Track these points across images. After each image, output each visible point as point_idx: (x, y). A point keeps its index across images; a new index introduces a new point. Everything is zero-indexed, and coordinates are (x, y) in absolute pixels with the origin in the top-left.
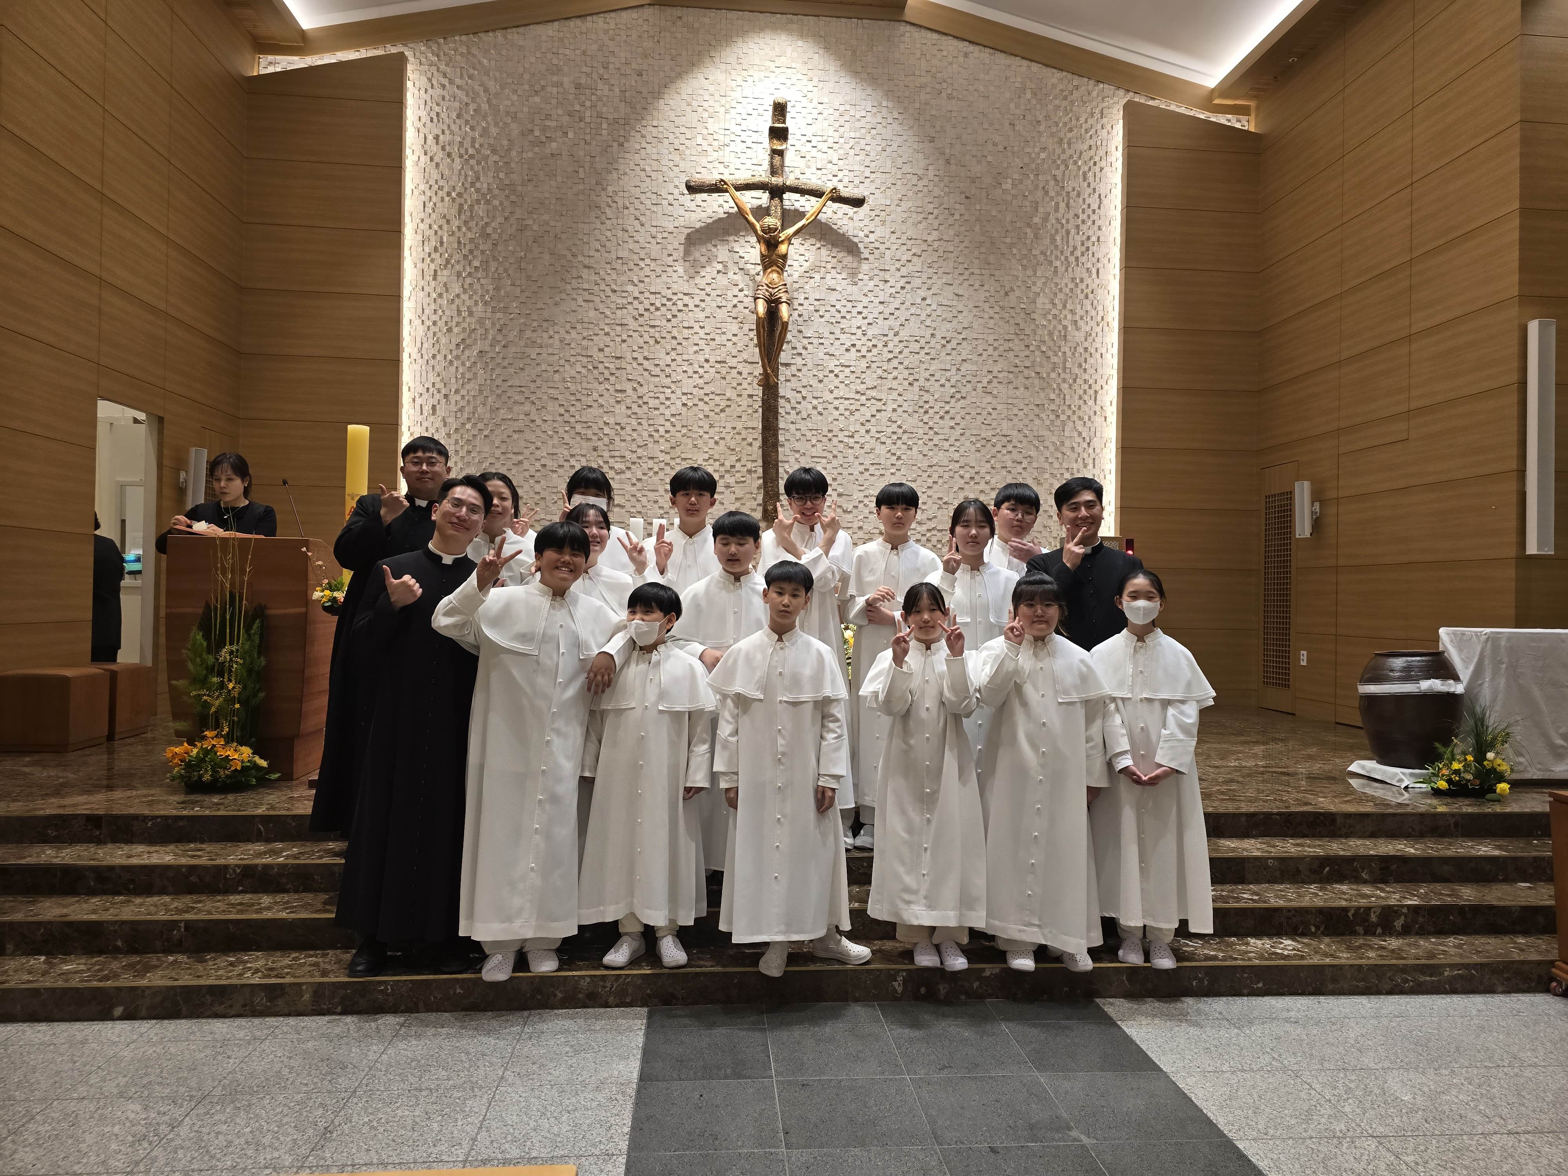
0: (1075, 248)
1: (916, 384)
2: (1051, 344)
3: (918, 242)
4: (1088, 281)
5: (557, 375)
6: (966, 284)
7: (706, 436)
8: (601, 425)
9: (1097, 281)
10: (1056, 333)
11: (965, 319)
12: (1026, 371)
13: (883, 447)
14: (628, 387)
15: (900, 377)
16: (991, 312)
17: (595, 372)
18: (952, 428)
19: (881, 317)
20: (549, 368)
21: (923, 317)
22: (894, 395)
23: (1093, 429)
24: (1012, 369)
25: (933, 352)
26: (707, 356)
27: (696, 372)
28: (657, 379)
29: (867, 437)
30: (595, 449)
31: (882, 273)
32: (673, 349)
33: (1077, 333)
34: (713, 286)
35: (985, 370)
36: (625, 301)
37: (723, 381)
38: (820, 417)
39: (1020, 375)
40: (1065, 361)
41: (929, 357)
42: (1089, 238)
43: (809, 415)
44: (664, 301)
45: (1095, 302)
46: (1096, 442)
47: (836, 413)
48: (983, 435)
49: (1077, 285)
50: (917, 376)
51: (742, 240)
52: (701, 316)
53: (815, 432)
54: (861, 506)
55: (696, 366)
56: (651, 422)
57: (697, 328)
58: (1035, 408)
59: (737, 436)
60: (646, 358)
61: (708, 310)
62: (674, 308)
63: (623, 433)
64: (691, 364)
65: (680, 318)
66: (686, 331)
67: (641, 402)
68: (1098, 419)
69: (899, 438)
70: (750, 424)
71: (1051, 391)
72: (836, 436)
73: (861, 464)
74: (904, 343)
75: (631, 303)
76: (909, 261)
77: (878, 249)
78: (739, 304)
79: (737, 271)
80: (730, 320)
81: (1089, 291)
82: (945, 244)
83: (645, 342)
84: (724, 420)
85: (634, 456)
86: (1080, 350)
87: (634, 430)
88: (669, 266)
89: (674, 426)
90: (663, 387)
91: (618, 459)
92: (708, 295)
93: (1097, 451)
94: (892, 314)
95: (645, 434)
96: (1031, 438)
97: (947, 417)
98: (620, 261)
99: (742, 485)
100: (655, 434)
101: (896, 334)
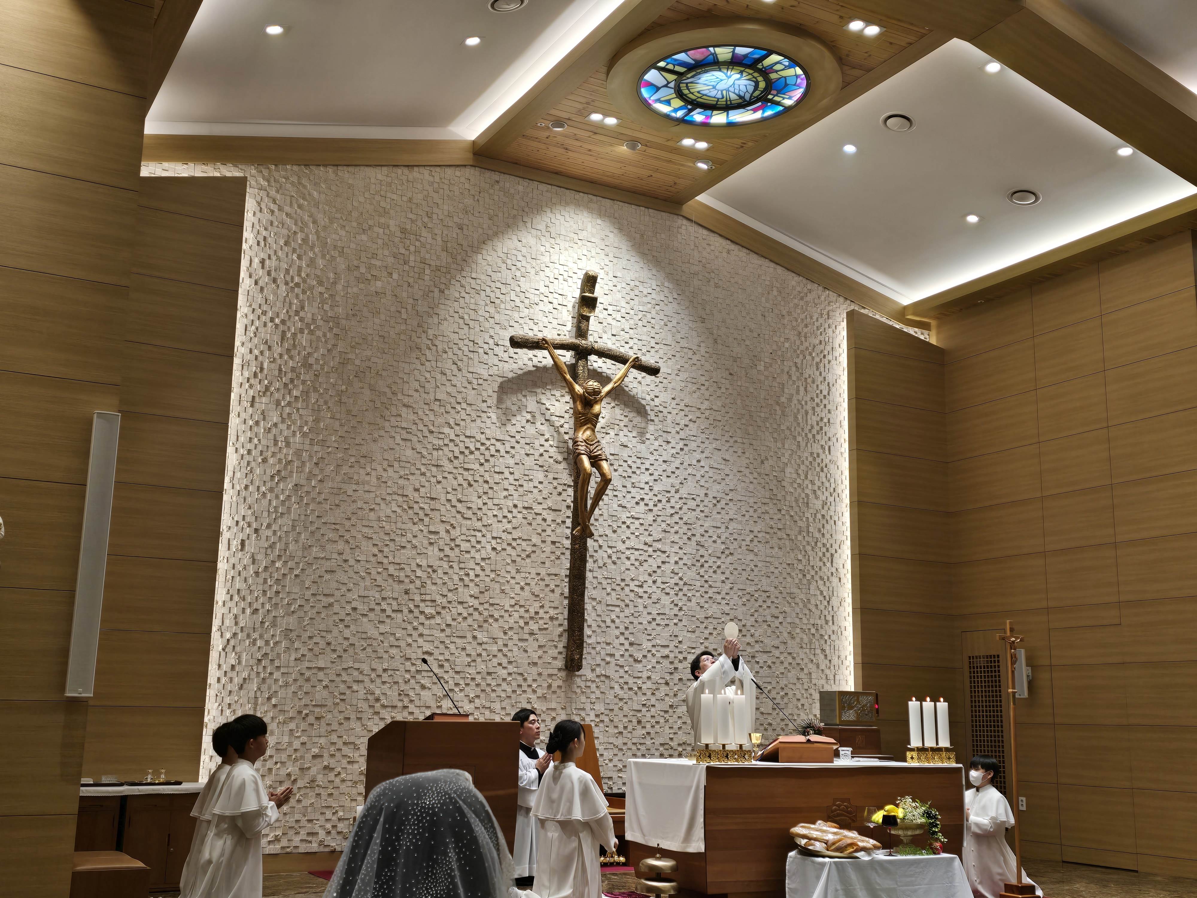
0: (812, 427)
1: (693, 538)
2: (797, 509)
3: (693, 409)
4: (822, 456)
5: (372, 514)
6: (731, 450)
7: (513, 582)
8: (414, 568)
9: (829, 457)
10: (801, 500)
11: (732, 482)
12: (779, 533)
13: (667, 597)
14: (441, 528)
15: (681, 531)
16: (751, 477)
17: (410, 512)
18: (723, 582)
19: (664, 475)
20: (364, 506)
21: (698, 477)
22: (676, 548)
23: (831, 589)
24: (769, 530)
25: (706, 510)
26: (516, 502)
27: (505, 517)
28: (469, 522)
29: (654, 587)
30: (407, 592)
31: (665, 435)
32: (485, 493)
33: (816, 502)
34: (523, 434)
35: (748, 529)
36: (441, 443)
37: (528, 527)
38: (613, 567)
39: (774, 536)
40: (808, 526)
41: (703, 515)
42: (822, 419)
43: (604, 564)
44: (478, 445)
45: (829, 475)
46: (834, 602)
47: (628, 563)
48: (748, 590)
49: (814, 459)
50: (694, 532)
51: (548, 393)
52: (511, 462)
53: (609, 581)
54: (649, 655)
55: (505, 511)
56: (462, 565)
57: (507, 474)
58: (786, 567)
59: (540, 582)
60: (459, 501)
61: (517, 457)
62: (487, 453)
63: (434, 576)
64: (501, 509)
65: (492, 463)
66: (497, 476)
67: (453, 545)
68: (835, 580)
69: (681, 590)
70: (553, 571)
71: (798, 552)
72: (628, 585)
73: (649, 613)
74: (684, 501)
75: (447, 445)
76: (686, 426)
77: (662, 412)
78: (544, 453)
79: (544, 422)
80: (537, 467)
81: (824, 465)
82: (714, 413)
83: (459, 485)
84: (529, 565)
85: (445, 600)
86: (819, 516)
87: (445, 573)
88: (483, 412)
89: (483, 570)
90: (474, 530)
91: (429, 603)
92: (518, 442)
93: (835, 609)
94: (673, 473)
95: (456, 578)
96: (785, 595)
97: (719, 571)
98: (438, 403)
99: (544, 632)
100: (466, 578)
101: (677, 491)
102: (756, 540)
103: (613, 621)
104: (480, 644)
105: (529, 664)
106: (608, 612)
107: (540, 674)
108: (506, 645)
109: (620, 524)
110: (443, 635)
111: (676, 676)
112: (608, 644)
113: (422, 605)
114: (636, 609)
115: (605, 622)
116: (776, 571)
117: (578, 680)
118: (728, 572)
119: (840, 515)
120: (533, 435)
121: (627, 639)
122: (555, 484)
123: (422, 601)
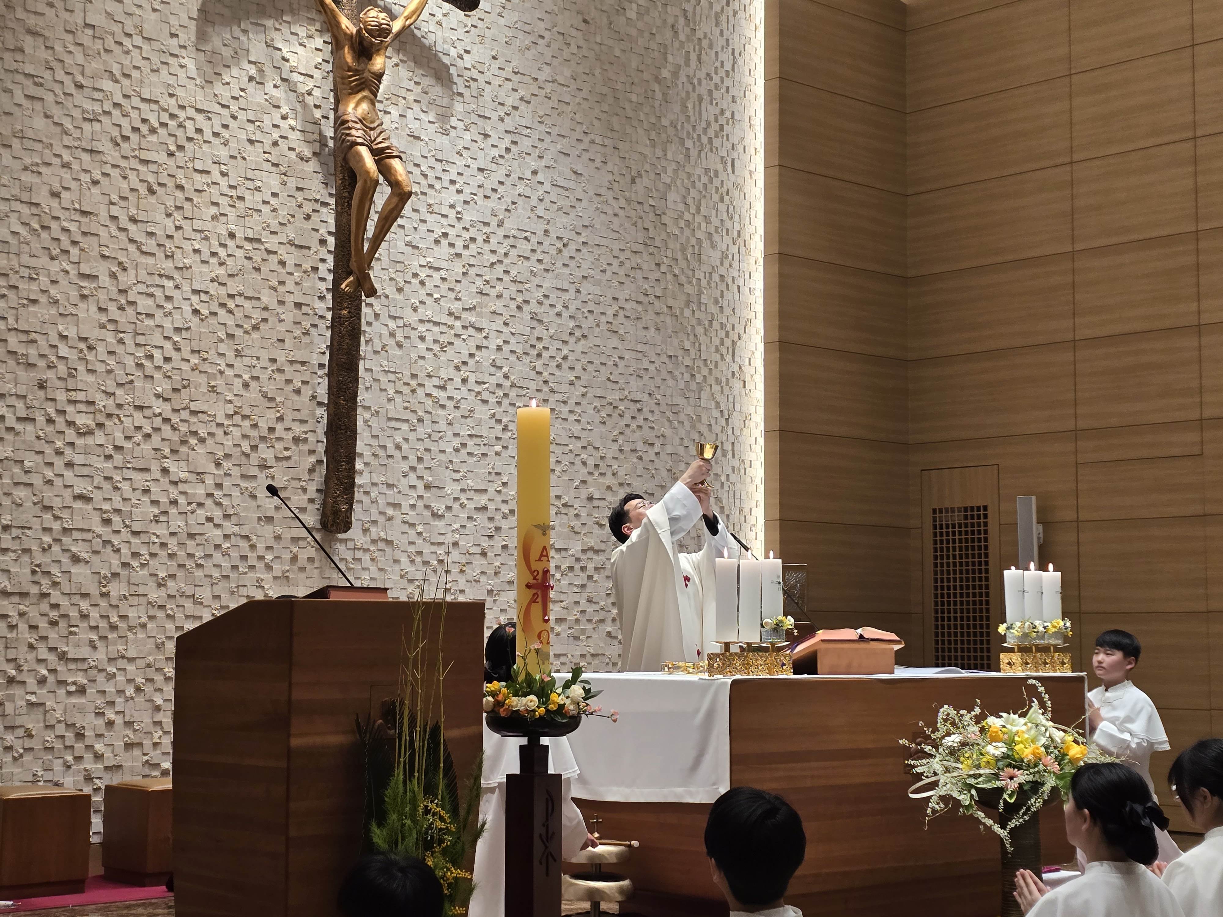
0: (708, 124)
1: (525, 308)
2: (683, 263)
3: (526, 79)
4: (722, 176)
6: (586, 156)
7: (229, 372)
8: (54, 340)
9: (732, 178)
10: (690, 250)
11: (586, 212)
12: (656, 302)
13: (485, 408)
14: (101, 269)
15: (506, 294)
16: (616, 205)
18: (572, 383)
19: (481, 193)
21: (534, 202)
22: (498, 324)
23: (731, 399)
24: (642, 298)
25: (546, 259)
26: (232, 227)
27: (214, 254)
28: (150, 260)
29: (464, 389)
31: (480, 121)
32: (179, 208)
33: (711, 253)
34: (242, 103)
35: (610, 296)
36: (97, 108)
37: (255, 275)
38: (399, 352)
39: (650, 307)
40: (700, 294)
41: (542, 267)
42: (722, 112)
43: (384, 347)
44: (165, 118)
45: (731, 208)
46: (736, 419)
47: (422, 346)
48: (609, 398)
49: (711, 181)
50: (527, 296)
51: (285, 30)
52: (223, 153)
53: (392, 377)
54: (456, 506)
55: (214, 243)
56: (140, 339)
57: (216, 175)
58: (666, 360)
59: (277, 375)
60: (133, 219)
61: (233, 144)
62: (180, 133)
64: (206, 238)
65: (189, 153)
66: (197, 177)
67: (123, 301)
68: (737, 385)
69: (506, 395)
70: (298, 356)
71: (685, 337)
72: (422, 385)
73: (456, 435)
74: (511, 241)
75: (107, 113)
76: (515, 108)
77: (476, 80)
78: (281, 141)
79: (279, 82)
80: (267, 166)
81: (724, 190)
82: (559, 89)
83: (132, 190)
84: (258, 344)
85: (111, 402)
86: (716, 277)
87: (110, 353)
88: (172, 55)
89: (178, 350)
90: (161, 276)
91: (82, 407)
92: (234, 117)
93: (737, 432)
94: (495, 190)
95: (130, 362)
96: (663, 408)
97: (565, 366)
98: (90, 32)
99: (284, 463)
100: (147, 363)
101: (500, 224)
102: (621, 313)
103: (398, 447)
104: (175, 483)
105: (259, 519)
106: (389, 432)
107: (278, 538)
108: (219, 486)
109: (408, 277)
110: (109, 465)
111: (498, 542)
112: (390, 486)
113: (70, 409)
114: (436, 427)
115: (384, 447)
116: (652, 368)
117: (341, 547)
118: (578, 367)
119: (747, 276)
120: (259, 104)
121: (420, 478)
122: (300, 199)
123: (70, 402)
